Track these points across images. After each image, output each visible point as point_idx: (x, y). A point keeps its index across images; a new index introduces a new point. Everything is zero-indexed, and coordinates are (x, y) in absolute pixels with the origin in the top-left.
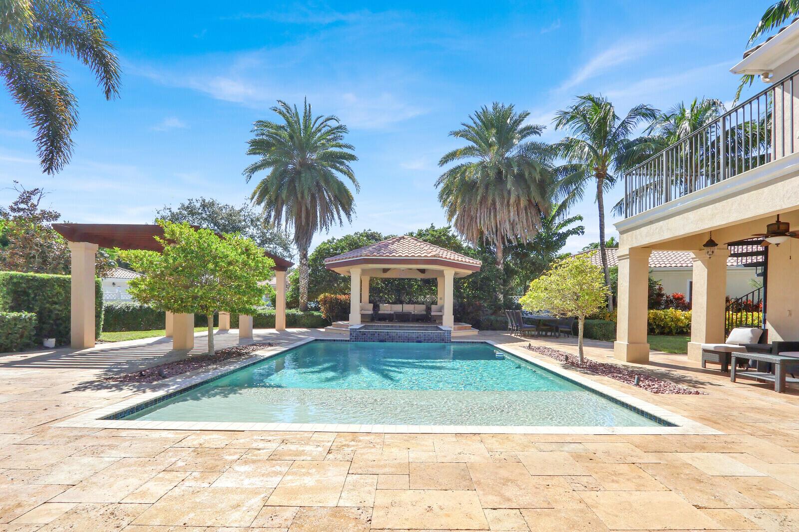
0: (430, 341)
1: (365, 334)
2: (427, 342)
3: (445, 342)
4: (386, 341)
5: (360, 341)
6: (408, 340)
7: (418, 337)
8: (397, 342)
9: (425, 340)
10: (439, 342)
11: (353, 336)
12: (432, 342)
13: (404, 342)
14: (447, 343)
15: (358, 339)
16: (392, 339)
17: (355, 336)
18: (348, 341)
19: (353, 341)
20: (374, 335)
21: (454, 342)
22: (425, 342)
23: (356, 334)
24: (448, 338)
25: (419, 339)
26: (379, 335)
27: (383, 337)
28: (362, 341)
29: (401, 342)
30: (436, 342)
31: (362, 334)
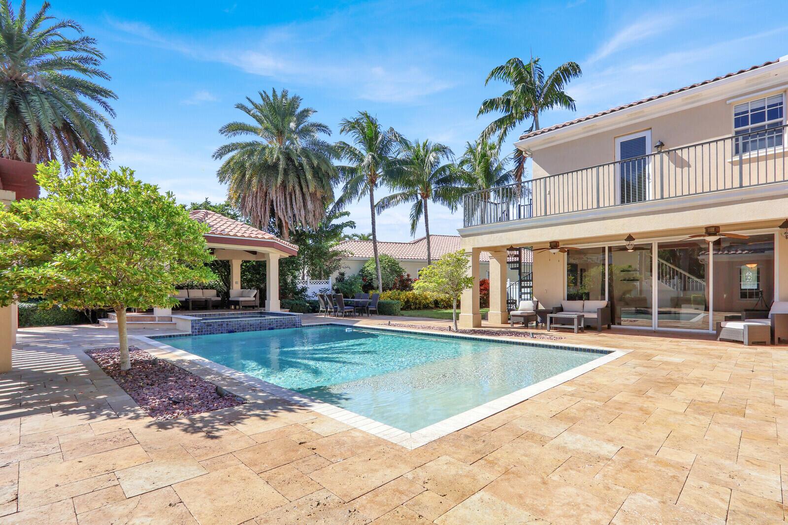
0: (282, 327)
1: (211, 325)
2: (279, 329)
3: (296, 327)
4: (236, 332)
5: (204, 334)
6: (261, 327)
7: (270, 324)
8: (248, 331)
9: (277, 326)
10: (290, 328)
11: (196, 329)
12: (284, 328)
13: (256, 330)
14: (298, 327)
15: (202, 331)
16: (243, 329)
17: (199, 329)
18: (189, 335)
19: (196, 335)
20: (222, 325)
21: (304, 326)
22: (277, 329)
23: (201, 326)
24: (298, 323)
25: (272, 326)
26: (227, 324)
27: (233, 327)
28: (207, 334)
29: (253, 330)
30: (288, 328)
31: (208, 326)
